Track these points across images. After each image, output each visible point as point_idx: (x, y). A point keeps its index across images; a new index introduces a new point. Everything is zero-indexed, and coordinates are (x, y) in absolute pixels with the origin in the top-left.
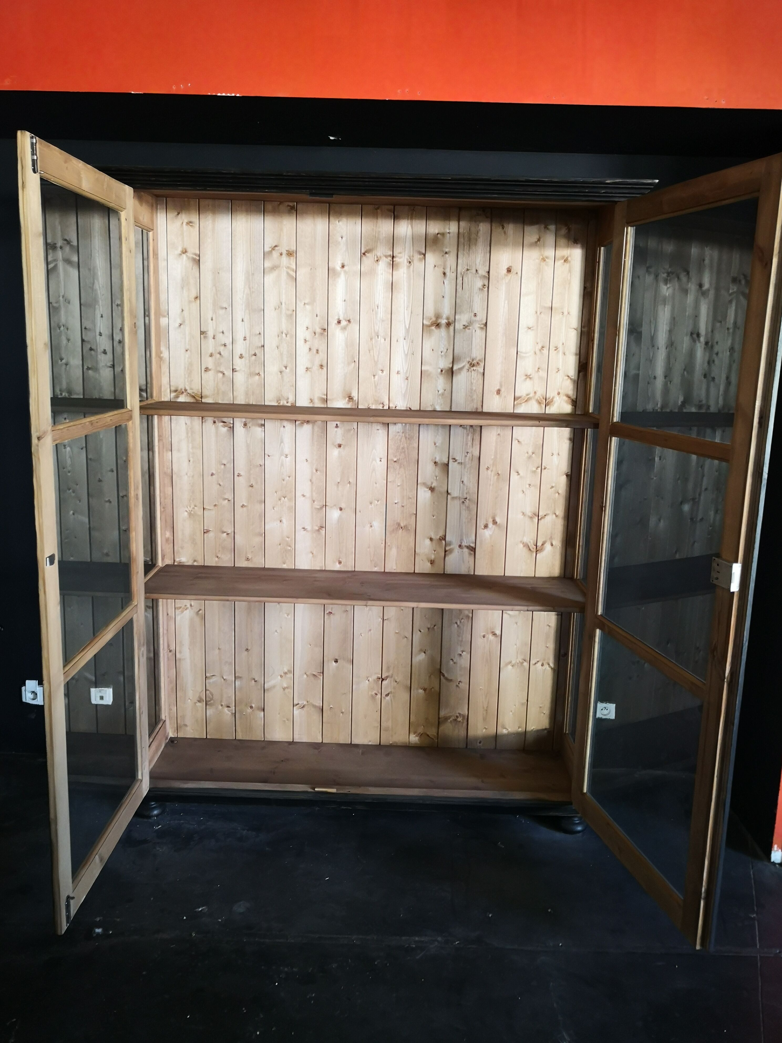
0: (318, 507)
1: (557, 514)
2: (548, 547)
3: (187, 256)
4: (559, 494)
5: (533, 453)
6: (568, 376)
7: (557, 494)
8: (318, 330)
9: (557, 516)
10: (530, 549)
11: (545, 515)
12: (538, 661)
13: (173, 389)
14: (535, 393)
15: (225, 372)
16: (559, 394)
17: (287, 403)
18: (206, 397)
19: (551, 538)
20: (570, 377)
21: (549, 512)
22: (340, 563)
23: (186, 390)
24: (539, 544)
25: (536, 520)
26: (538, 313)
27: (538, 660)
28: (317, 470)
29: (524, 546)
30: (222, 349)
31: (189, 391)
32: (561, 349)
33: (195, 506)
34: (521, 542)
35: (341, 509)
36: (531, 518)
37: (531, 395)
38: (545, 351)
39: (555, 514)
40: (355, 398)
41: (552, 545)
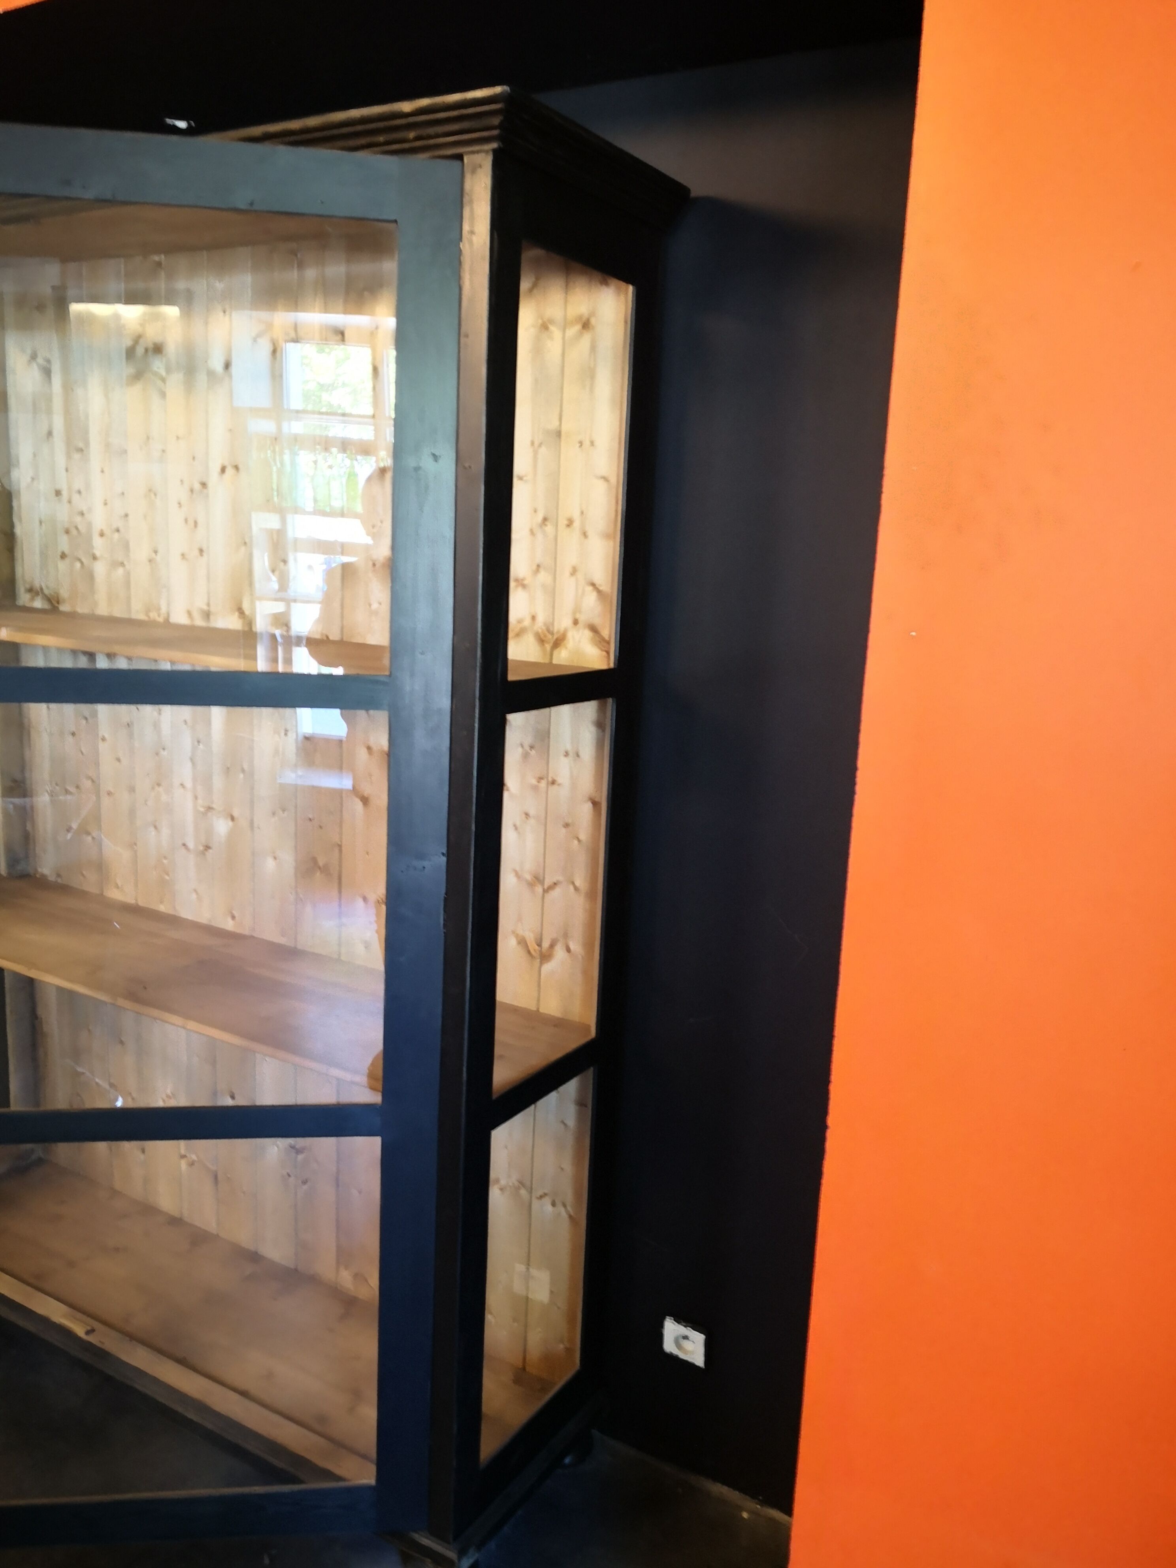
0: (202, 809)
1: (577, 883)
2: (560, 953)
3: (38, 364)
4: (579, 840)
5: (532, 747)
6: (593, 585)
7: (576, 842)
8: (197, 486)
9: (576, 889)
10: (529, 952)
11: (555, 884)
12: (546, 1194)
13: (28, 586)
14: (533, 618)
15: (84, 560)
16: (576, 622)
17: (159, 616)
18: (64, 601)
19: (566, 935)
20: (597, 586)
21: (561, 878)
22: (233, 917)
23: (42, 589)
24: (546, 944)
25: (539, 889)
26: (536, 443)
27: (546, 1191)
28: (199, 742)
29: (519, 943)
30: (78, 519)
31: (46, 592)
32: (577, 524)
33: (57, 784)
34: (513, 932)
35: (233, 818)
36: (531, 885)
37: (527, 623)
38: (549, 528)
39: (573, 883)
40: (247, 612)
41: (568, 950)
